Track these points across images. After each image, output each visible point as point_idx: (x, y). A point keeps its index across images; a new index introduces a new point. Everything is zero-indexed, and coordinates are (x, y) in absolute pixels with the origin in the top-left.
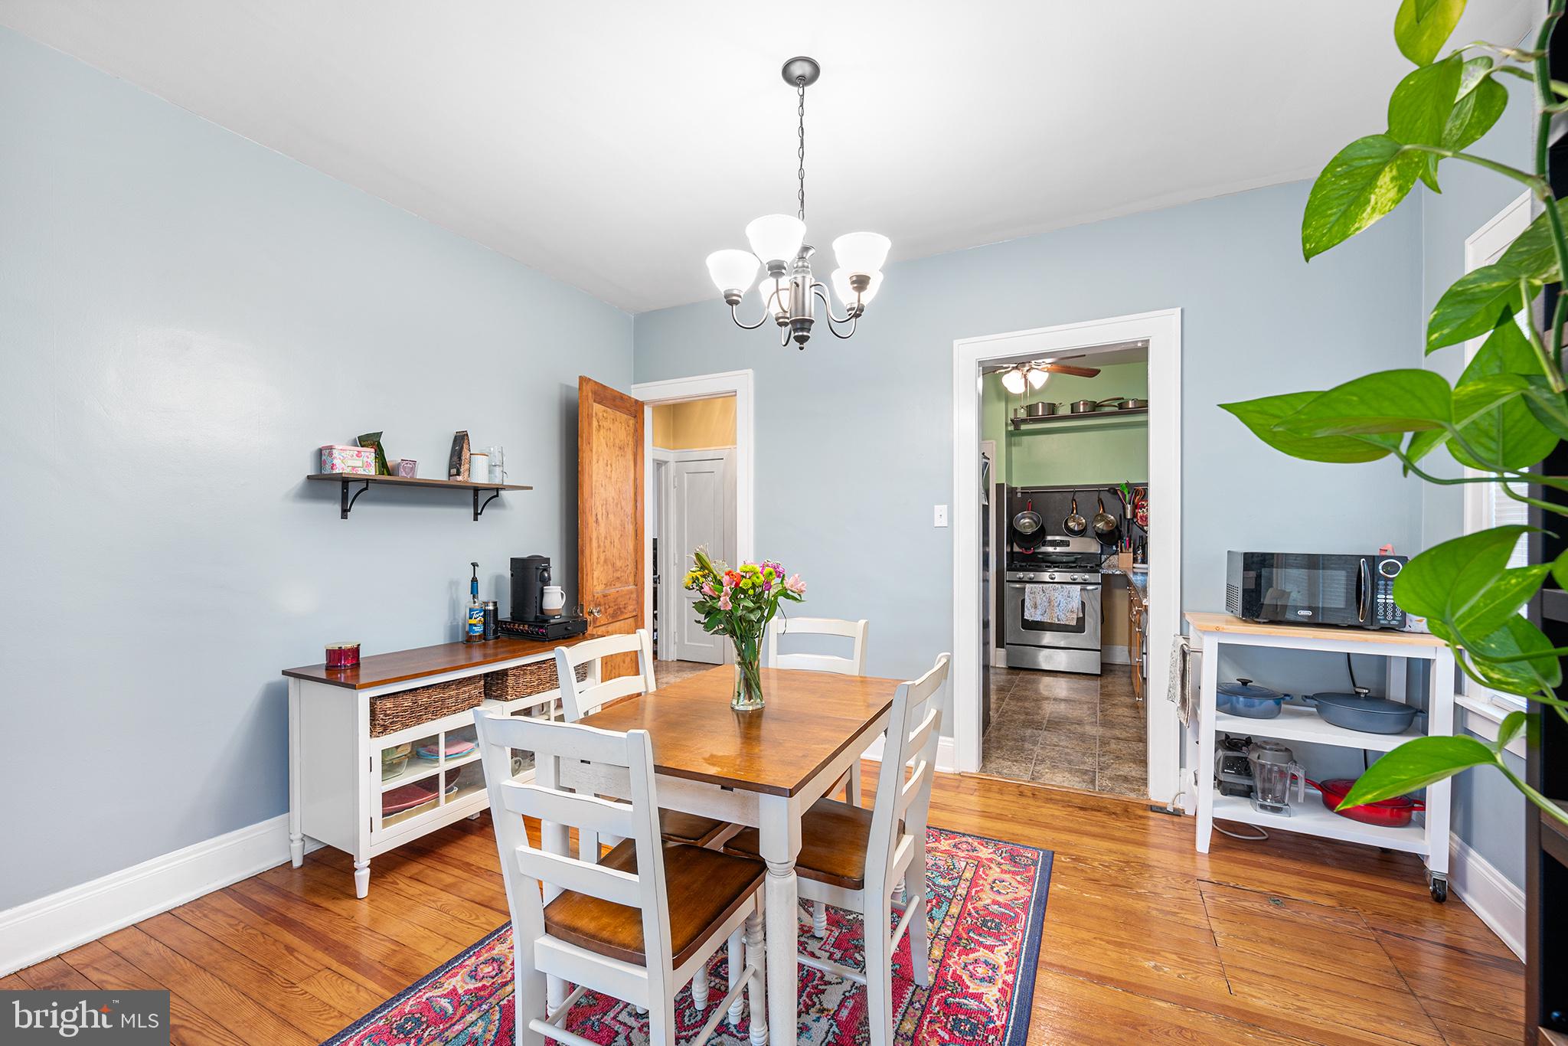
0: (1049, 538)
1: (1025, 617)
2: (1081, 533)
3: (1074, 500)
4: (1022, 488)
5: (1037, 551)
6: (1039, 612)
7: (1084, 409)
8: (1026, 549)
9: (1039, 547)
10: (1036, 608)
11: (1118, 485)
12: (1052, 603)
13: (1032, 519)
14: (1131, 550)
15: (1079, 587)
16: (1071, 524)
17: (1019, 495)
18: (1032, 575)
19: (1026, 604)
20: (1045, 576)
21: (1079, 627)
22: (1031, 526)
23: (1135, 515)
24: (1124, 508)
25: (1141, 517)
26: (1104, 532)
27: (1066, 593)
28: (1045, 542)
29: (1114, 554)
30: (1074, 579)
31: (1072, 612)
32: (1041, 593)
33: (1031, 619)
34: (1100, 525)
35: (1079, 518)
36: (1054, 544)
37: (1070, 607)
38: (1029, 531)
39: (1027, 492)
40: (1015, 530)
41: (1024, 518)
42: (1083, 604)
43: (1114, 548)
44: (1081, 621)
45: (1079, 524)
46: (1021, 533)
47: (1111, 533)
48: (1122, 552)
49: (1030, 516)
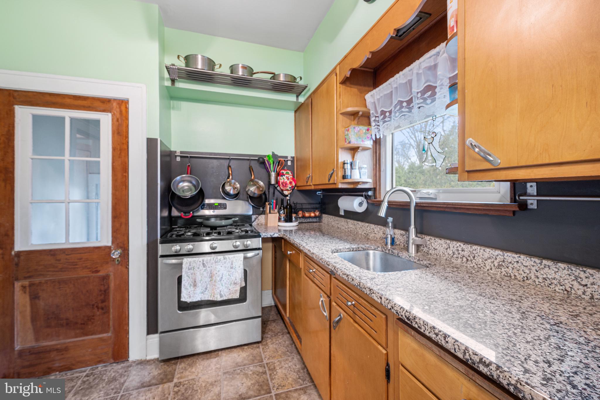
0: (207, 201)
1: (183, 299)
2: (236, 196)
3: (229, 166)
4: (181, 152)
5: (196, 214)
6: (199, 290)
7: (243, 72)
8: (185, 213)
9: (198, 211)
10: (195, 285)
11: (265, 156)
12: (214, 278)
13: (191, 182)
14: (276, 211)
15: (241, 255)
16: (228, 188)
17: (178, 159)
18: (189, 246)
19: (183, 283)
20: (205, 246)
21: (242, 298)
22: (190, 189)
23: (277, 182)
24: (269, 176)
25: (282, 183)
26: (256, 196)
27: (229, 265)
28: (204, 205)
29: (261, 214)
30: (235, 247)
31: (235, 284)
32: (201, 267)
33: (189, 300)
34: (253, 189)
35: (235, 184)
36: (211, 207)
37: (233, 278)
38: (188, 195)
39: (186, 157)
40: (174, 194)
41: (183, 181)
42: (245, 272)
43: (261, 209)
44: (243, 291)
45: (234, 188)
46: (179, 197)
47: (260, 197)
48: (270, 213)
49: (189, 179)
